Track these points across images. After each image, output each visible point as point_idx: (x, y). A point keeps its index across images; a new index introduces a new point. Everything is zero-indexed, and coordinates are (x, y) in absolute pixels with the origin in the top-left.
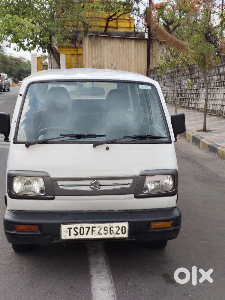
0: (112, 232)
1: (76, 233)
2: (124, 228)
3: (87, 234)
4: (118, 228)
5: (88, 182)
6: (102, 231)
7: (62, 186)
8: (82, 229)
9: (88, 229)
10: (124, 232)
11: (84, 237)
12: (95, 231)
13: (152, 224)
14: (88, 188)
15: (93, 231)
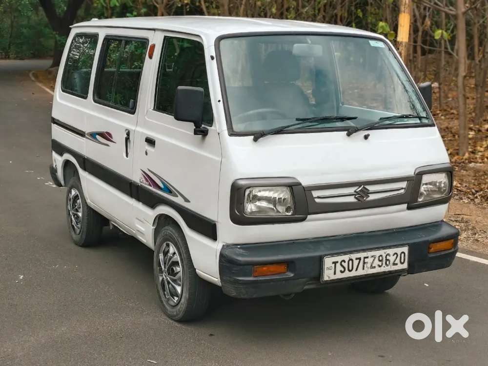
0: (388, 263)
1: (343, 270)
2: (403, 255)
3: (357, 270)
4: (396, 255)
5: (351, 190)
6: (377, 262)
7: (319, 197)
8: (351, 262)
9: (358, 260)
10: (402, 261)
11: (353, 274)
12: (367, 263)
13: (431, 245)
14: (352, 199)
15: (364, 263)
